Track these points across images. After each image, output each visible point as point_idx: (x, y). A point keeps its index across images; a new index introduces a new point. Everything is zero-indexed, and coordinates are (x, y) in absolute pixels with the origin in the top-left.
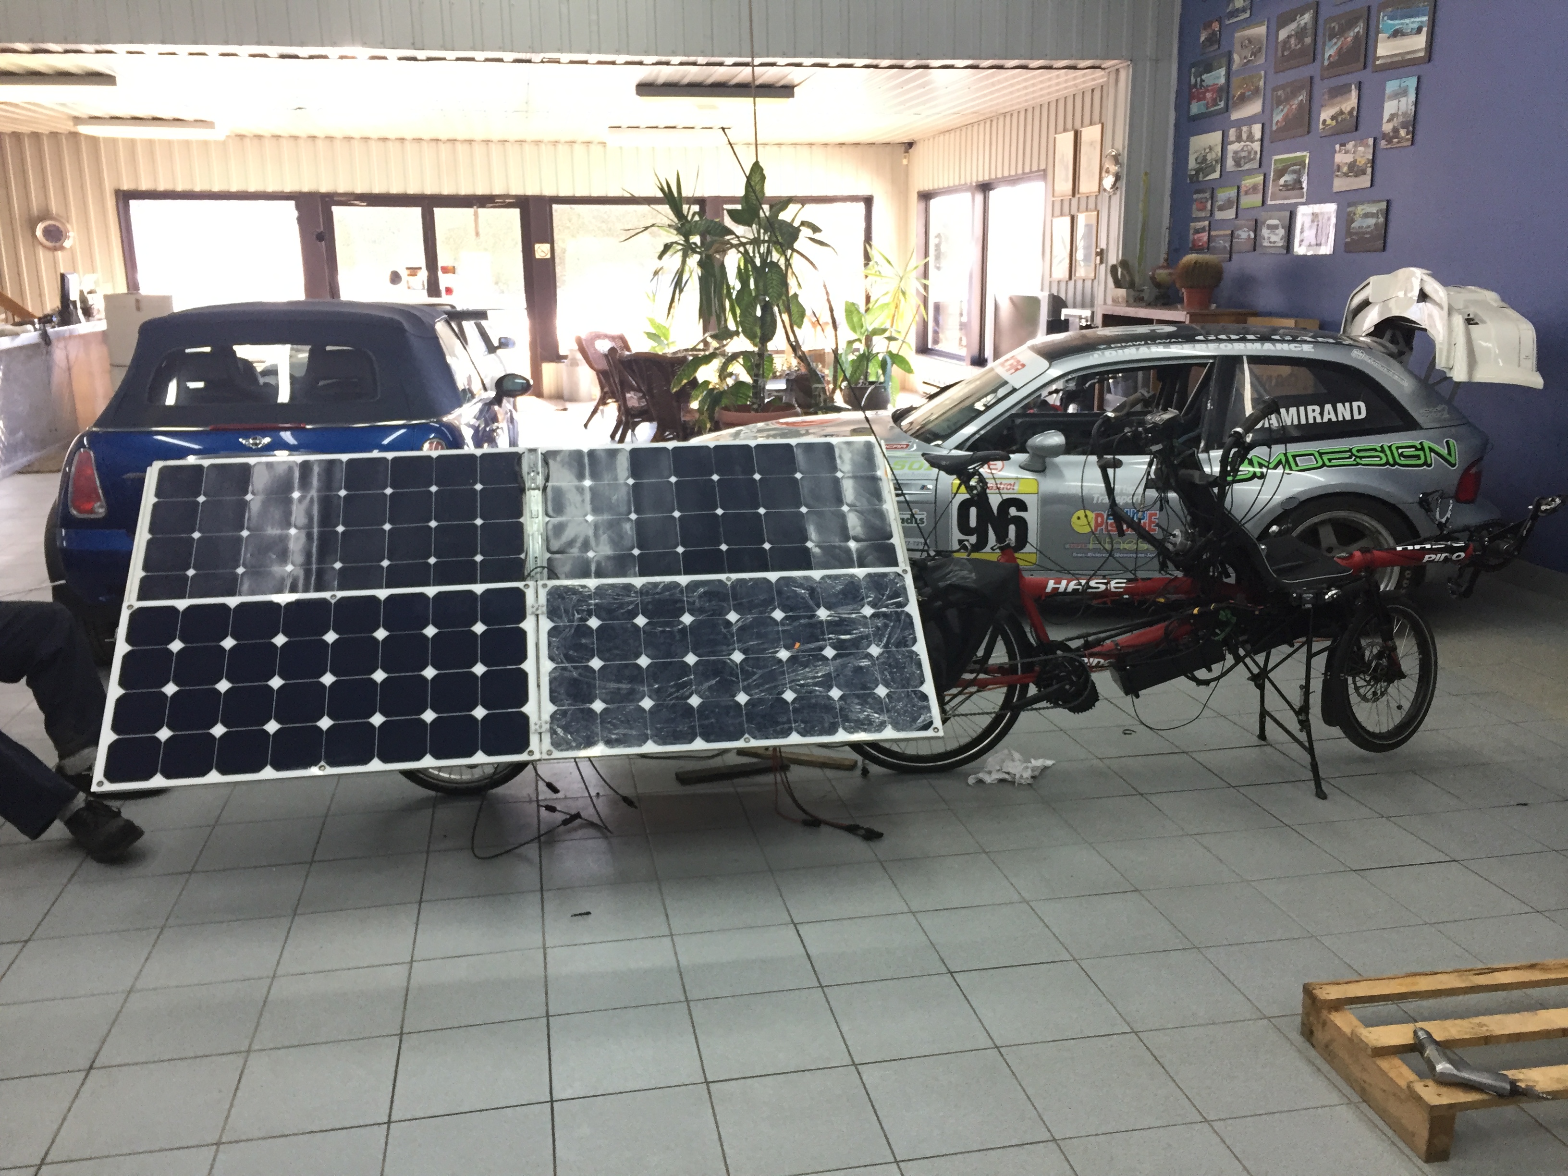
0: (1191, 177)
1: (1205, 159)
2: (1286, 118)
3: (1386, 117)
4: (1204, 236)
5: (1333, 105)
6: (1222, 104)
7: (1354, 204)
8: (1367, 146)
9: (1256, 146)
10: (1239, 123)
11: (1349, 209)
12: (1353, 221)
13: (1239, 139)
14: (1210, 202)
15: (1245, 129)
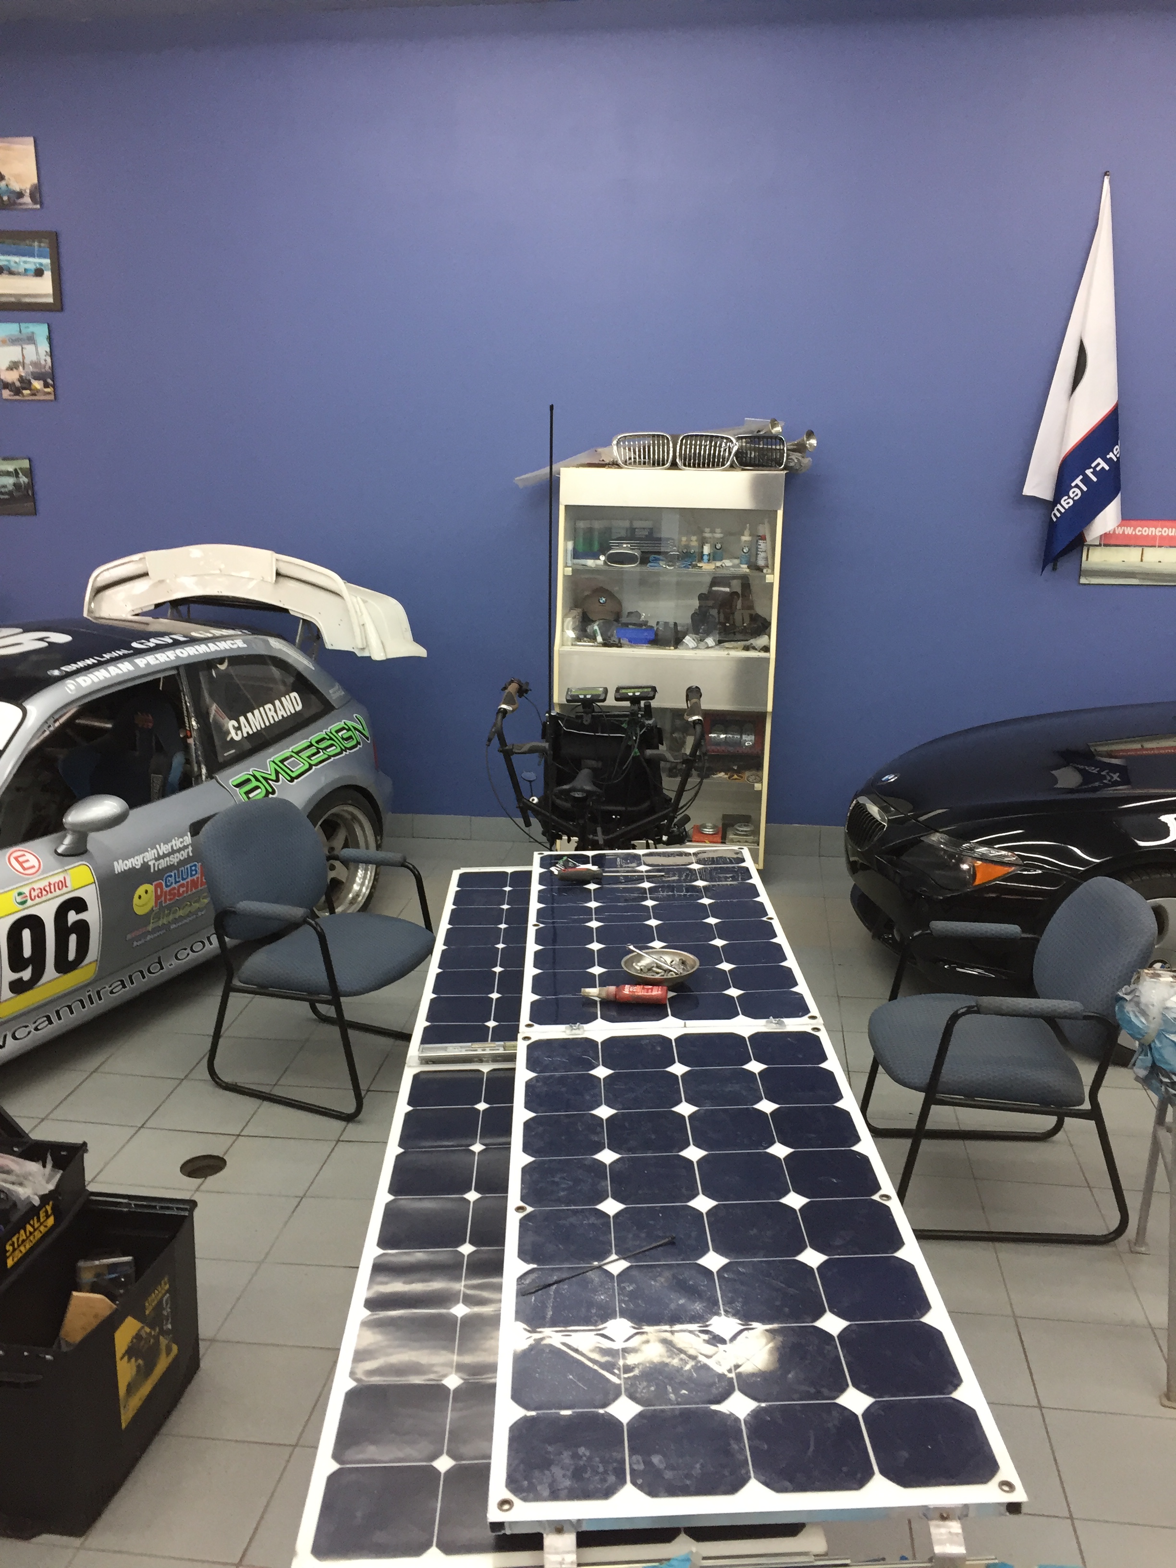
3: (4, 364)
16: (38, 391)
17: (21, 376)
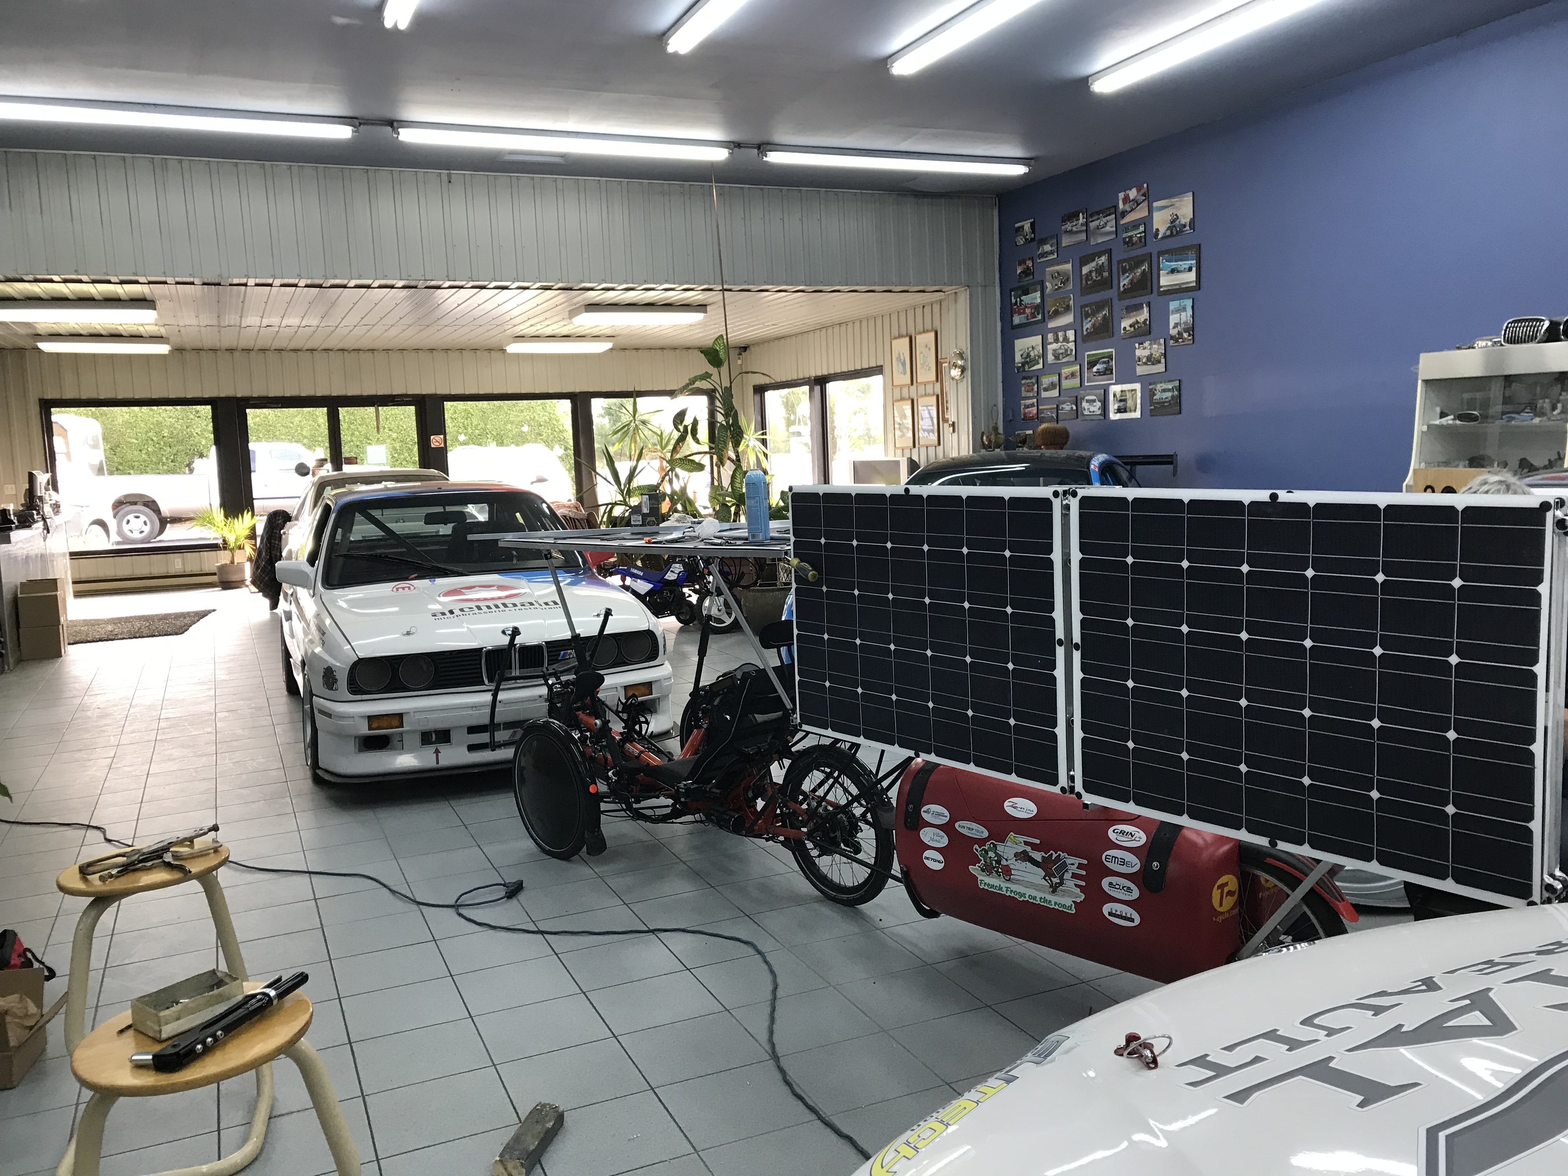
0: (1018, 368)
1: (1028, 355)
2: (1094, 325)
3: (1172, 325)
4: (1034, 410)
5: (1131, 317)
6: (1040, 317)
7: (1155, 383)
8: (1159, 344)
9: (1072, 345)
10: (1055, 331)
11: (1151, 387)
12: (1155, 395)
13: (1056, 340)
14: (1036, 386)
15: (1060, 334)
16: (1186, 339)
17: (1178, 331)
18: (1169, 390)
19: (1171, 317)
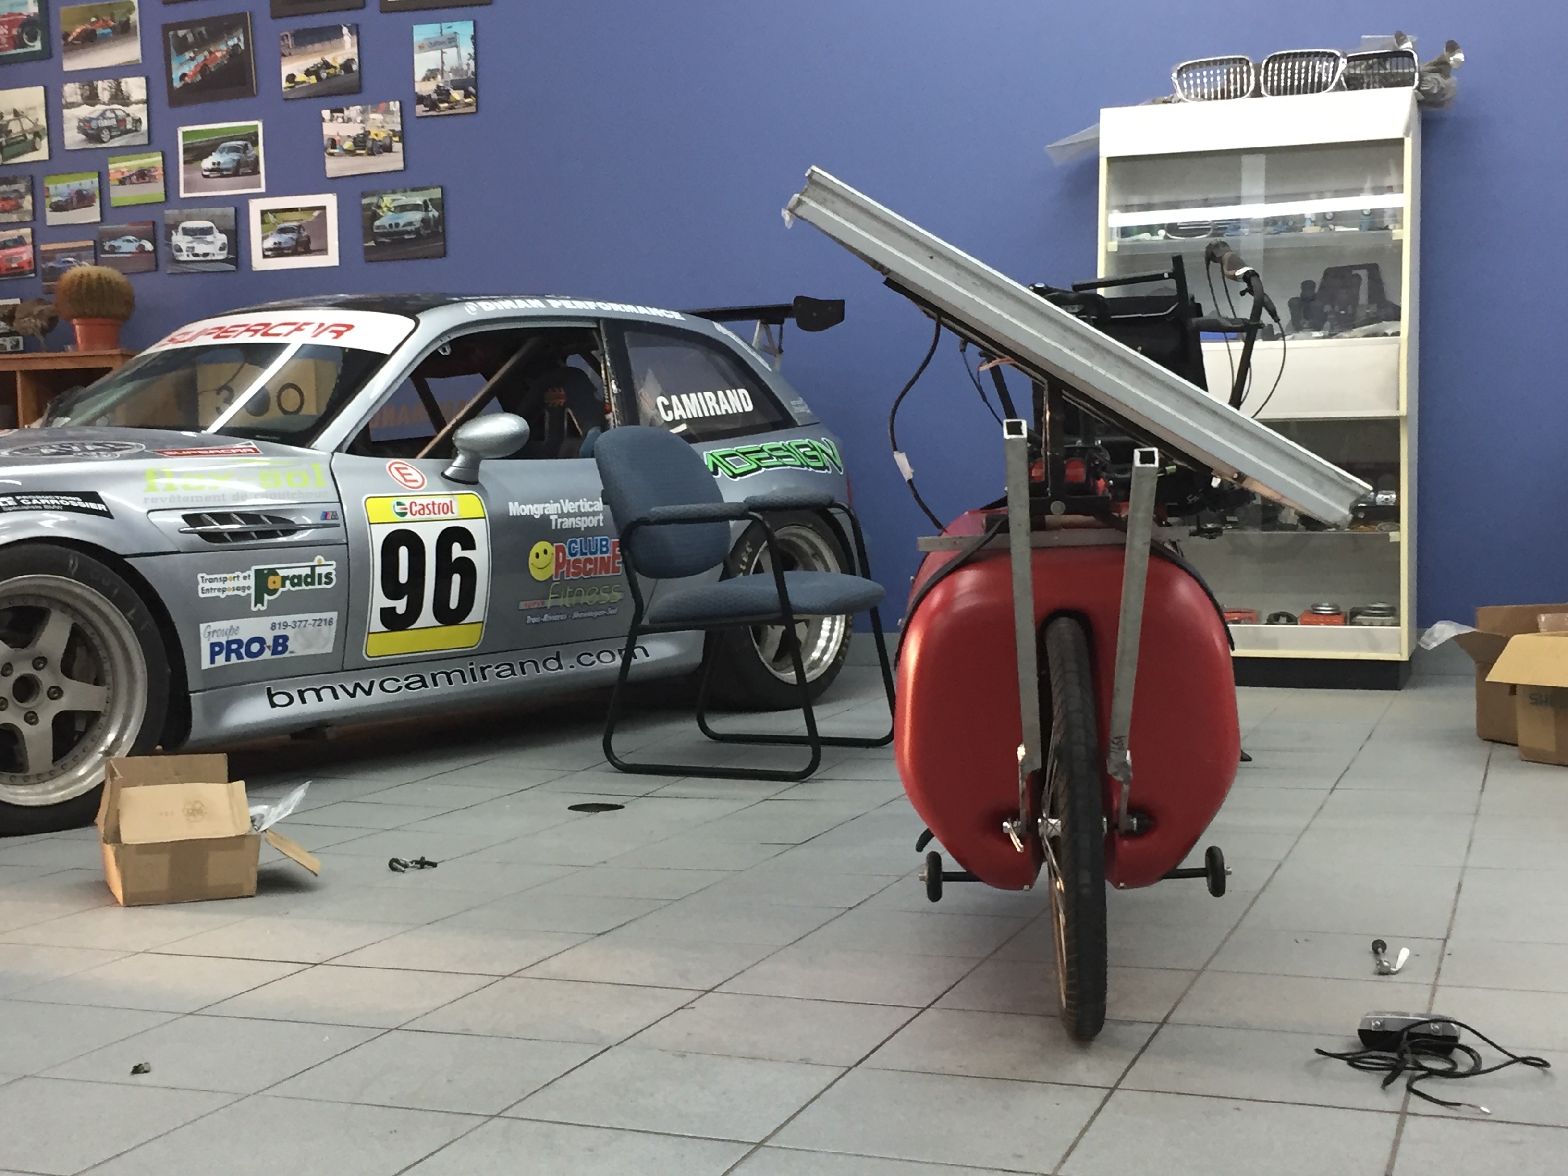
1: (4, 130)
2: (203, 69)
3: (419, 72)
4: (25, 254)
5: (305, 55)
6: (37, 46)
7: (380, 194)
8: (388, 112)
9: (139, 112)
10: (85, 78)
11: (365, 201)
12: (376, 216)
13: (92, 98)
14: (29, 198)
15: (104, 88)
16: (457, 102)
17: (438, 87)
18: (415, 207)
19: (417, 57)
